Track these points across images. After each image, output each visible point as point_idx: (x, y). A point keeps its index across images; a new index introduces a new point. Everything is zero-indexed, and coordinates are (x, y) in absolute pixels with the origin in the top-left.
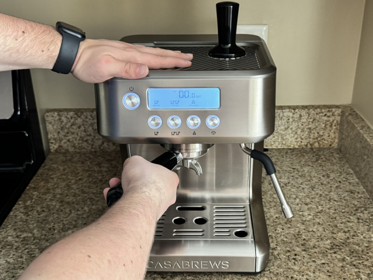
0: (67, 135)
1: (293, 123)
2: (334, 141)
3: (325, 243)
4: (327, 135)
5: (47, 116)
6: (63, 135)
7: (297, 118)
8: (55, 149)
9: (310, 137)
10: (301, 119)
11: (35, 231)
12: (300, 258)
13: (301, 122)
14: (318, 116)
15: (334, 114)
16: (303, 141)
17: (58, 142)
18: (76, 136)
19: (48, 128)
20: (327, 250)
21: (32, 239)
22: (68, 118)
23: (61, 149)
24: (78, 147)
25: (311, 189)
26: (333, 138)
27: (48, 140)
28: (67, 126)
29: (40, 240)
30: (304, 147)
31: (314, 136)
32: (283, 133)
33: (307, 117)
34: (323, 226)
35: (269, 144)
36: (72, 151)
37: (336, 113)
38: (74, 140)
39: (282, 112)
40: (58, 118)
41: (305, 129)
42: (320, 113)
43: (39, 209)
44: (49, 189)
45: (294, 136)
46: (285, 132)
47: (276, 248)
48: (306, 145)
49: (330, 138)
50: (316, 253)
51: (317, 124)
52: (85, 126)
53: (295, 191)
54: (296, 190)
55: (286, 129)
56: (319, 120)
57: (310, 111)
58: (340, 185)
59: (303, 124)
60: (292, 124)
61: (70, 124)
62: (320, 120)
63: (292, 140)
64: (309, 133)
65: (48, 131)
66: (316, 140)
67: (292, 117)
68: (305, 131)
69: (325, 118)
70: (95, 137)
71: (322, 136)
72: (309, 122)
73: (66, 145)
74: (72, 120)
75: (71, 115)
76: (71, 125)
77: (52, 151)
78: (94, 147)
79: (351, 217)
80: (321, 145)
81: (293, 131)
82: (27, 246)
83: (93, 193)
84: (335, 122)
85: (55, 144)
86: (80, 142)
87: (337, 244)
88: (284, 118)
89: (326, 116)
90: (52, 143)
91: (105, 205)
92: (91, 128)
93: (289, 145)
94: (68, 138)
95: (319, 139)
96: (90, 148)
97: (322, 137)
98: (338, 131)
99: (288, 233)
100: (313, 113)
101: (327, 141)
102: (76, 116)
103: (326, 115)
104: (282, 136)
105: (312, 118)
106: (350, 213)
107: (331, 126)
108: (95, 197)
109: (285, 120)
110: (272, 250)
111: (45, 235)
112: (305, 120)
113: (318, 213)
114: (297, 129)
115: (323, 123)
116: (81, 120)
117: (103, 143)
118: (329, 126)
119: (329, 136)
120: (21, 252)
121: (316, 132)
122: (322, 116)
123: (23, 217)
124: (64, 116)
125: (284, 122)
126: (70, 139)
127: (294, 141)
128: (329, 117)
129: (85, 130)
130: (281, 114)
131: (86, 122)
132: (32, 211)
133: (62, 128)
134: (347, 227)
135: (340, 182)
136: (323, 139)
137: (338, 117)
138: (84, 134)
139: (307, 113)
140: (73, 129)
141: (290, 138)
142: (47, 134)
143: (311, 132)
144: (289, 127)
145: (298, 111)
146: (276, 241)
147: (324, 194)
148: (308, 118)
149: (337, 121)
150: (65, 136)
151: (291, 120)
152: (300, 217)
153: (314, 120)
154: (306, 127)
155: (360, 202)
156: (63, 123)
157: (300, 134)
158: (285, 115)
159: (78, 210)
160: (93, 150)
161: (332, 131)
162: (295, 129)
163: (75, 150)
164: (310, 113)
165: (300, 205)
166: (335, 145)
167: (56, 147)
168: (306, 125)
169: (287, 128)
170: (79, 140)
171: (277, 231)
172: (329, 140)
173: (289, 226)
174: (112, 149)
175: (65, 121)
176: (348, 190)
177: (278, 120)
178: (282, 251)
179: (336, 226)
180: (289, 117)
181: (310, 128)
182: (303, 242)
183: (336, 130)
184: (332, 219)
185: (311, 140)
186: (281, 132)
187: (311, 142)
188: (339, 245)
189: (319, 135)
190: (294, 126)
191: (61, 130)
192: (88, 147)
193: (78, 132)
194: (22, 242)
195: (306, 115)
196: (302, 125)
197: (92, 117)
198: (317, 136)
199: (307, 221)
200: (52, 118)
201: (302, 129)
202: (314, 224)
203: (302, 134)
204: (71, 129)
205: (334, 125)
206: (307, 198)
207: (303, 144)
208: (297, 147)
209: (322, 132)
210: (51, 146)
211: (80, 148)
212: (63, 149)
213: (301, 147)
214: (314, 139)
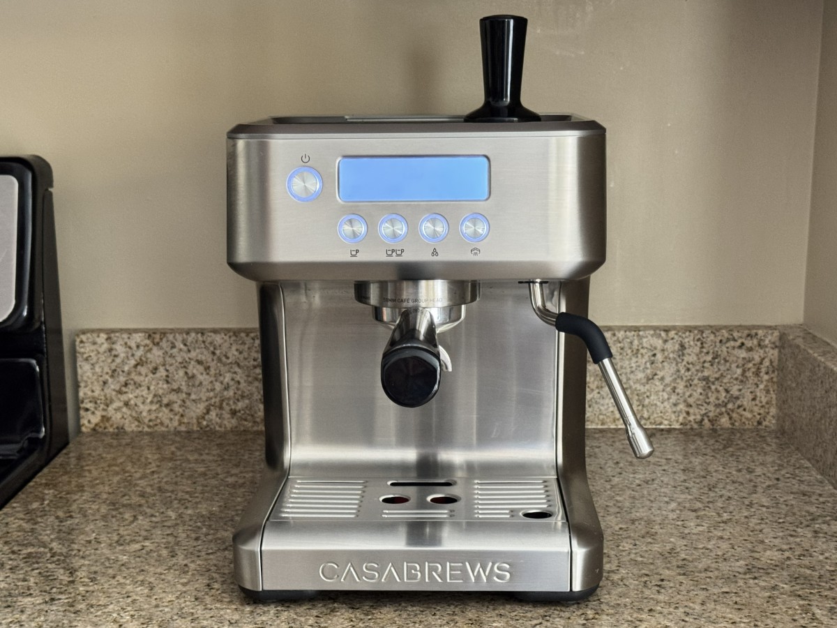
0: (124, 389)
1: (665, 364)
2: (768, 413)
3: (733, 564)
4: (751, 397)
5: (82, 342)
6: (114, 390)
7: (673, 352)
8: (92, 426)
9: (707, 401)
10: (683, 355)
11: (54, 545)
12: (672, 585)
13: (685, 363)
14: (724, 349)
15: (762, 343)
16: (691, 411)
17: (102, 406)
18: (145, 393)
19: (79, 371)
20: (737, 574)
21: (49, 555)
22: (130, 348)
23: (107, 425)
24: (146, 421)
25: (706, 489)
26: (764, 404)
27: (77, 402)
28: (126, 368)
29: (65, 557)
30: (695, 426)
31: (718, 399)
32: (643, 389)
33: (697, 350)
34: (731, 542)
35: (608, 417)
36: (133, 432)
37: (767, 342)
38: (139, 404)
39: (638, 335)
40: (106, 346)
41: (696, 381)
42: (728, 340)
43: (60, 514)
44: (83, 486)
45: (668, 399)
46: (647, 387)
47: (618, 570)
48: (701, 422)
49: (756, 405)
50: (710, 578)
51: (722, 368)
52: (168, 367)
53: (668, 492)
54: (671, 491)
55: (649, 379)
56: (728, 358)
57: (704, 335)
58: (777, 484)
59: (691, 366)
60: (663, 367)
61: (133, 362)
62: (731, 359)
63: (665, 407)
64: (704, 390)
65: (79, 378)
66: (723, 409)
67: (663, 350)
68: (696, 385)
69: (743, 354)
70: (189, 394)
71: (737, 398)
72: (704, 362)
73: (119, 415)
74: (139, 353)
75: (138, 340)
76: (136, 366)
77: (84, 429)
78: (185, 420)
79: (799, 530)
80: (735, 421)
81: (666, 385)
82: (36, 566)
83: (187, 492)
84: (766, 362)
85: (93, 413)
86: (154, 407)
87: (760, 566)
88: (642, 351)
89: (744, 347)
90: (87, 410)
91: (214, 509)
92: (181, 373)
93: (658, 420)
94: (124, 398)
95: (730, 406)
96: (176, 423)
97: (739, 402)
98: (775, 387)
99: (646, 551)
100: (712, 340)
101: (752, 411)
102: (148, 342)
103: (743, 344)
104: (641, 398)
105: (711, 351)
106: (796, 524)
107: (757, 374)
108: (191, 497)
109: (646, 358)
110: (608, 573)
111: (79, 551)
112: (693, 358)
113: (720, 523)
114: (675, 379)
115: (738, 367)
116: (161, 353)
117: (208, 411)
118: (753, 373)
119: (754, 399)
120: (24, 574)
121: (721, 389)
122: (734, 348)
123: (24, 525)
124: (121, 342)
125: (644, 361)
126: (130, 400)
127: (670, 410)
128: (750, 349)
129: (167, 376)
130: (636, 342)
131: (172, 356)
132: (45, 518)
133: (114, 371)
134: (789, 544)
135: (778, 479)
136: (739, 407)
137: (772, 351)
138: (163, 389)
139: (698, 340)
140: (140, 374)
141: (659, 404)
142: (77, 386)
143: (709, 388)
144: (656, 374)
145: (677, 334)
146: (617, 562)
147: (736, 496)
148: (701, 352)
149: (771, 362)
150: (120, 392)
151: (659, 357)
152: (677, 529)
153: (716, 356)
154: (697, 375)
155: (823, 508)
156: (118, 360)
157: (684, 393)
158: (645, 345)
159: (152, 516)
160: (183, 428)
161: (762, 386)
162: (671, 379)
163: (140, 429)
164: (704, 340)
165: (678, 512)
166: (770, 422)
167: (95, 419)
168: (697, 371)
169: (651, 377)
170: (152, 402)
171: (620, 548)
172: (756, 409)
173: (650, 540)
174: (229, 426)
175: (122, 355)
176: (794, 490)
177: (628, 357)
178: (631, 575)
179: (762, 542)
180: (655, 348)
181: (706, 379)
182: (680, 563)
183: (770, 384)
184: (752, 531)
185: (711, 408)
186: (638, 386)
187: (711, 414)
188: (765, 568)
189: (728, 396)
190: (668, 371)
191: (112, 376)
192: (171, 419)
193: (150, 382)
194: (25, 560)
195: (696, 345)
196: (688, 370)
197: (185, 345)
198: (725, 397)
199: (694, 534)
200: (93, 347)
201: (687, 381)
202: (709, 540)
203: (688, 394)
204: (133, 376)
205: (763, 370)
206: (695, 502)
207: (691, 418)
208: (677, 426)
209: (736, 387)
210: (83, 417)
211: (151, 424)
212: (112, 426)
213: (688, 427)
214: (717, 406)
